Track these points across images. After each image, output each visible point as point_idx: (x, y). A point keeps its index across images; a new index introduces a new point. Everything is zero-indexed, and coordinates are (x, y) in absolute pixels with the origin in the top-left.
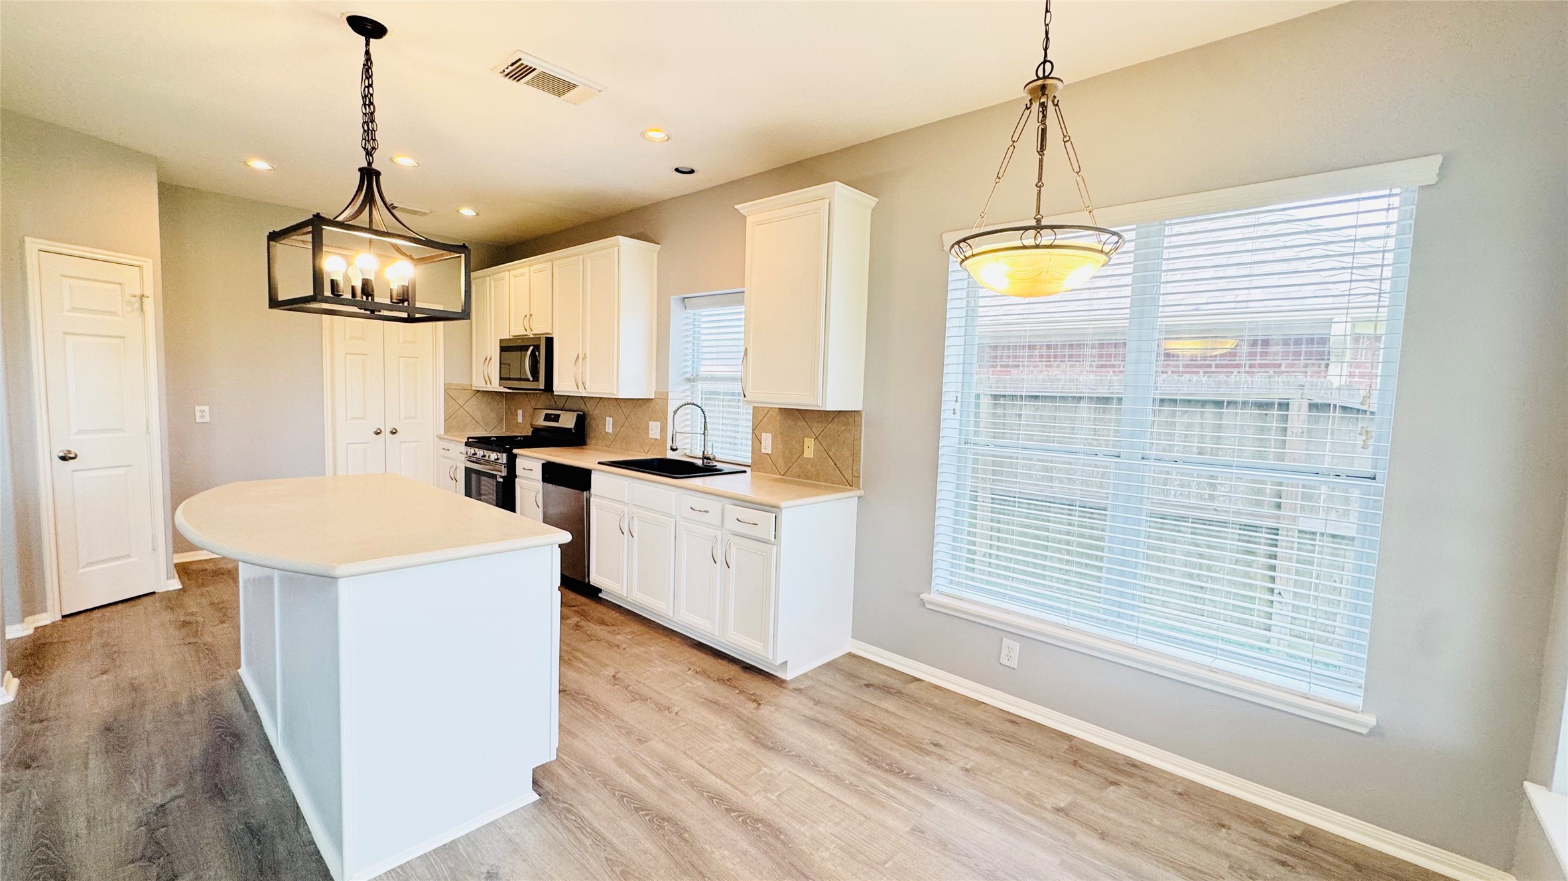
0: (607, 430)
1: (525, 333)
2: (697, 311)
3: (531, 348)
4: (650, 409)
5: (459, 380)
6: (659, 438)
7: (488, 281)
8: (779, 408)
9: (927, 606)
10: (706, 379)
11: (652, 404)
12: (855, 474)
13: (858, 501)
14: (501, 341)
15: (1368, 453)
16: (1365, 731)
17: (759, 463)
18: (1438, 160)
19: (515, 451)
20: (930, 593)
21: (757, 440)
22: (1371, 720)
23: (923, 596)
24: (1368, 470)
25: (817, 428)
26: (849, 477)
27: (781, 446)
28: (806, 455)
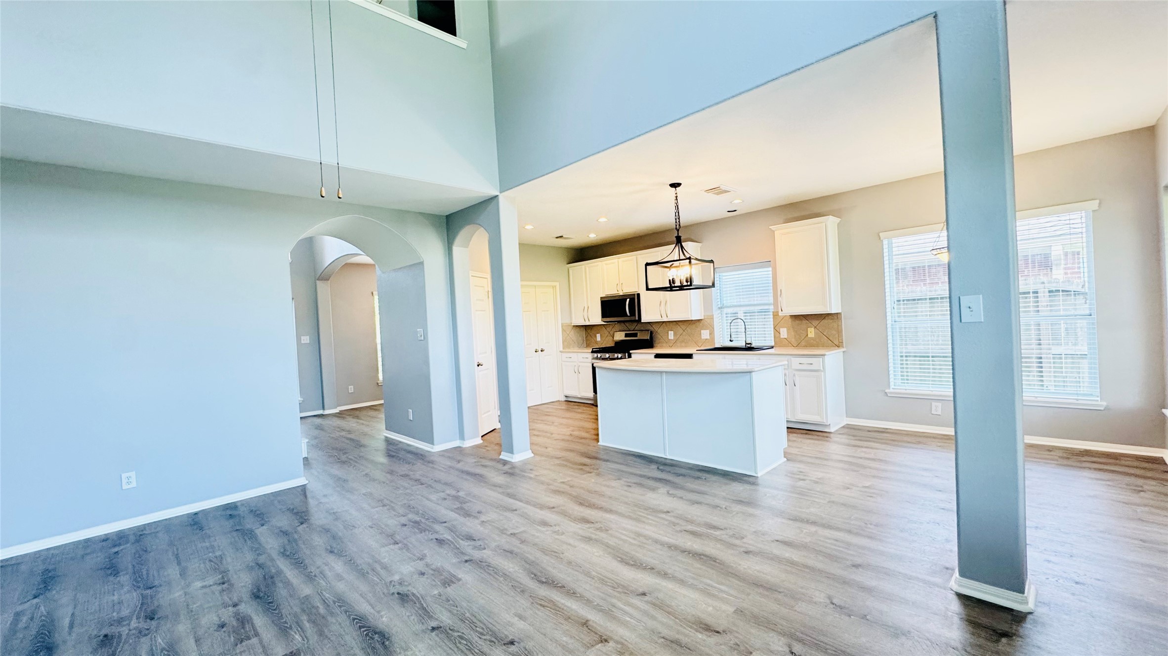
0: (670, 338)
1: (617, 292)
2: (721, 274)
3: (628, 300)
4: (701, 324)
5: (567, 321)
6: (709, 338)
7: (583, 269)
8: (790, 316)
9: (889, 395)
10: (727, 307)
11: (702, 322)
12: (840, 341)
13: (844, 355)
14: (601, 298)
15: (1087, 306)
16: (1102, 409)
17: (779, 343)
18: (1098, 201)
19: (631, 352)
20: (889, 389)
21: (777, 331)
22: (1104, 404)
23: (886, 391)
24: (1088, 312)
25: (815, 323)
26: (836, 342)
27: (793, 333)
28: (809, 336)
